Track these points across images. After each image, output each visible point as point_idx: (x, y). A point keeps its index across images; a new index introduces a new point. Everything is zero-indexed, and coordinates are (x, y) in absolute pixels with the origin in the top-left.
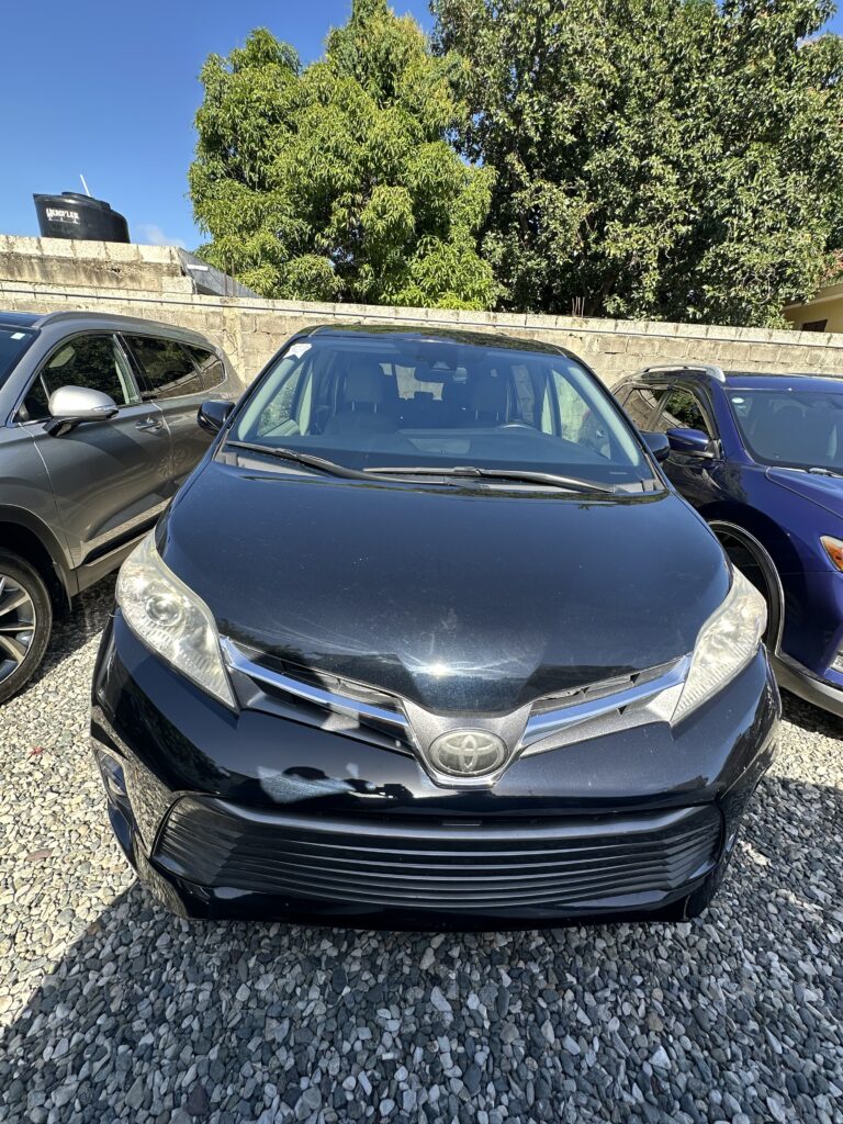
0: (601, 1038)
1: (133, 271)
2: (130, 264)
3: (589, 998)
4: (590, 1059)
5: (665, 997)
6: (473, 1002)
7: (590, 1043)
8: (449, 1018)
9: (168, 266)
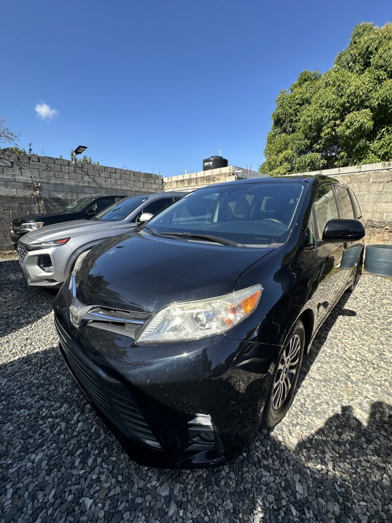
0: (85, 472)
1: (219, 177)
2: (218, 175)
3: (99, 460)
4: (75, 472)
5: (118, 494)
6: (80, 424)
7: (82, 469)
8: (73, 422)
9: (229, 173)
